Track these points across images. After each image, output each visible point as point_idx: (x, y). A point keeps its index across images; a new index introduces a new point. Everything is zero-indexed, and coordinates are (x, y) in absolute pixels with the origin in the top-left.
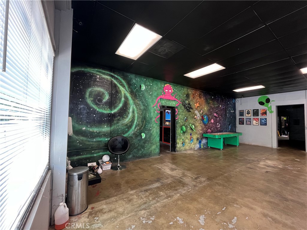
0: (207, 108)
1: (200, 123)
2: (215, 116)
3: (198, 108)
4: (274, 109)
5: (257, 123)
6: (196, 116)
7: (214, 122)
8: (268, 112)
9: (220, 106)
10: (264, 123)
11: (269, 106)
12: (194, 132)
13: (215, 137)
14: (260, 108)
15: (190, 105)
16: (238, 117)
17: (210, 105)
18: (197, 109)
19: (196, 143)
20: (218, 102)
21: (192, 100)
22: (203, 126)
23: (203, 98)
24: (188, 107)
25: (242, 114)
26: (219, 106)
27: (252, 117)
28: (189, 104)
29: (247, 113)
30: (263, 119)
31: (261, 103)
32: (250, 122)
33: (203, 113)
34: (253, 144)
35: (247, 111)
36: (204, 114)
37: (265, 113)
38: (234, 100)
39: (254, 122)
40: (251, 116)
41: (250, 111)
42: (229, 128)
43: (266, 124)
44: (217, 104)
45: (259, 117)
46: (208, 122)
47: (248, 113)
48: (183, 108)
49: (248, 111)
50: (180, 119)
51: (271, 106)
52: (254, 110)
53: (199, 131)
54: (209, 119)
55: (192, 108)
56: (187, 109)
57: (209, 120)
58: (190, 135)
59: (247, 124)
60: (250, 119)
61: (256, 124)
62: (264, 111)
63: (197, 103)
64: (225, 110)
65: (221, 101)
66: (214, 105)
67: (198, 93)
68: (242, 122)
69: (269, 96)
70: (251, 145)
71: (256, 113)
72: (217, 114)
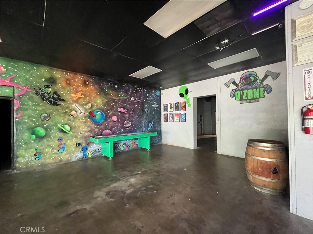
0: (103, 100)
1: (86, 122)
2: (120, 112)
3: (81, 100)
5: (178, 120)
6: (74, 112)
7: (118, 119)
8: (187, 105)
9: (132, 99)
12: (68, 135)
15: (59, 95)
16: (163, 113)
17: (109, 97)
18: (76, 101)
19: (75, 151)
20: (127, 94)
21: (63, 88)
22: (93, 126)
23: (93, 85)
24: (53, 98)
26: (129, 99)
27: (174, 112)
28: (55, 93)
33: (91, 107)
35: (170, 105)
36: (94, 108)
37: (184, 107)
38: (158, 92)
39: (176, 118)
43: (185, 121)
44: (126, 96)
45: (180, 112)
46: (106, 120)
47: (171, 108)
50: (29, 117)
51: (189, 98)
52: (175, 104)
53: (81, 133)
55: (64, 100)
56: (51, 102)
57: (106, 117)
58: (57, 142)
59: (170, 121)
62: (184, 105)
63: (76, 92)
64: (142, 105)
65: (132, 92)
66: (118, 96)
67: (79, 78)
69: (188, 86)
71: (177, 107)
72: (124, 108)
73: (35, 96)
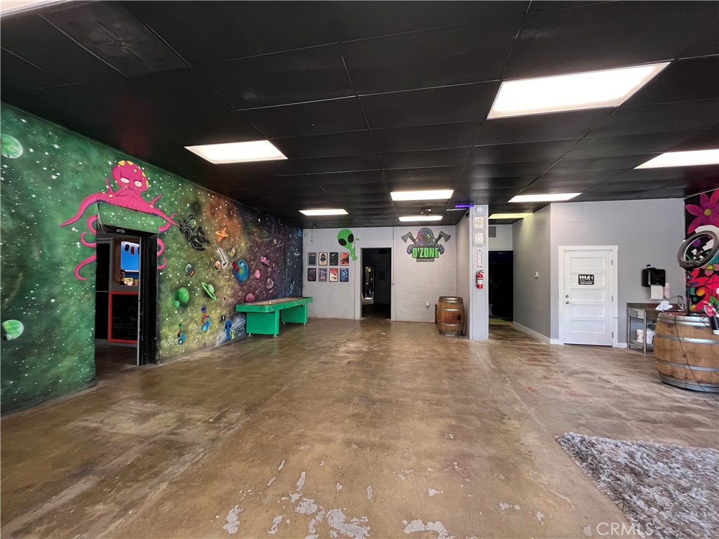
0: (246, 244)
1: (230, 280)
2: (263, 264)
3: (225, 242)
4: (359, 254)
5: (335, 278)
6: (218, 262)
7: (261, 277)
8: (350, 258)
9: (275, 241)
10: (345, 279)
11: (352, 248)
12: (213, 301)
13: (264, 309)
14: (341, 250)
15: (203, 233)
16: (306, 266)
17: (252, 237)
18: (220, 244)
19: (218, 329)
20: (270, 233)
21: (208, 221)
22: (237, 286)
23: (237, 218)
24: (198, 237)
25: (312, 260)
26: (272, 241)
27: (329, 267)
28: (200, 229)
29: (321, 260)
30: (344, 271)
31: (342, 242)
32: (326, 275)
33: (235, 255)
34: (328, 317)
35: (321, 254)
36: (238, 257)
37: (346, 260)
38: (300, 231)
39: (332, 275)
40: (326, 265)
41: (326, 254)
42: (290, 290)
43: (347, 280)
44: (269, 237)
45: (339, 267)
46: (249, 276)
47: (323, 259)
48: (182, 238)
49: (323, 255)
50: (173, 270)
51: (354, 248)
52: (331, 254)
53: (225, 299)
54: (250, 270)
55: (208, 242)
56: (195, 243)
57: (250, 272)
58: (201, 312)
59: (320, 280)
60: (325, 270)
61: (333, 280)
62: (346, 256)
63: (221, 228)
64: (284, 251)
65: (275, 231)
66: (262, 238)
67: (224, 204)
68: (312, 278)
69: (353, 231)
70: (326, 319)
71: (334, 259)
72: (267, 258)
73: (179, 233)
